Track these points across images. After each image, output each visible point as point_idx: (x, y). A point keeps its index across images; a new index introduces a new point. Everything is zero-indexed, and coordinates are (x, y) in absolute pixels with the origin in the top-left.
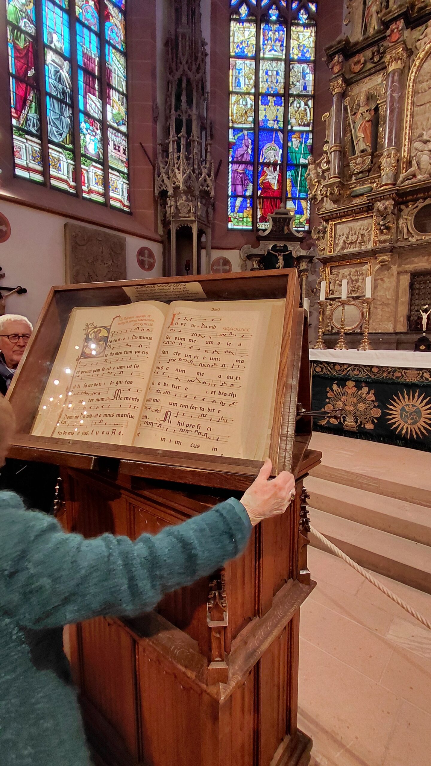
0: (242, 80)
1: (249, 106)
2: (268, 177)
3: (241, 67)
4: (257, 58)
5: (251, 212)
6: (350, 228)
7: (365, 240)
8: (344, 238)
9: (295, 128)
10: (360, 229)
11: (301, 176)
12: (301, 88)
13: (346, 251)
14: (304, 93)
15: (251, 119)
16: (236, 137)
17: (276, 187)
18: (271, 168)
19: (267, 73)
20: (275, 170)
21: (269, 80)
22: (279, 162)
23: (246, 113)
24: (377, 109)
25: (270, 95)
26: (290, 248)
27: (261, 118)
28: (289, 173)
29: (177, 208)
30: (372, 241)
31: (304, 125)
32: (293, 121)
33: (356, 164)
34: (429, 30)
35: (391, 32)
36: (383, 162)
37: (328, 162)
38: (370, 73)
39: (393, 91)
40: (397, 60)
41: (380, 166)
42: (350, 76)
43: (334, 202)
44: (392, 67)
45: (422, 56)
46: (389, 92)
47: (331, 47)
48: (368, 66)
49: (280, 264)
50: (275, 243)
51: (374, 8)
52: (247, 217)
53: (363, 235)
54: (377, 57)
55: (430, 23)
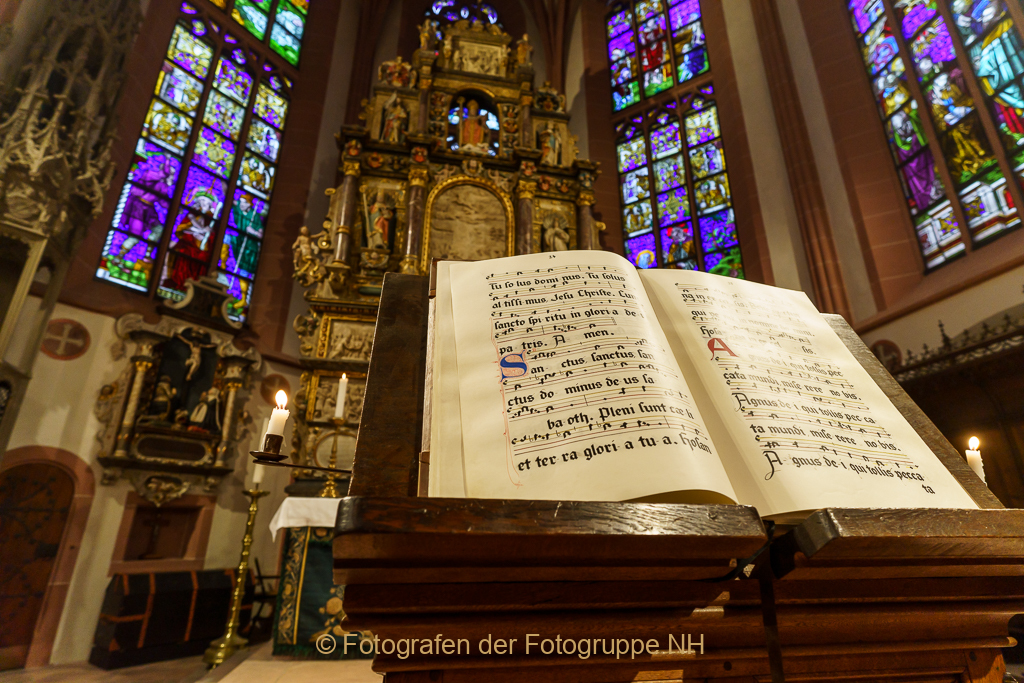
0: (177, 94)
1: (182, 128)
2: (193, 229)
3: (180, 78)
4: (206, 83)
5: (150, 266)
6: (353, 331)
8: (344, 340)
11: (246, 248)
15: (181, 144)
16: (150, 154)
17: (203, 247)
18: (201, 219)
19: (217, 107)
20: (207, 224)
21: (220, 116)
22: (215, 217)
23: (175, 133)
24: (394, 211)
25: (218, 133)
26: (216, 340)
27: (198, 151)
28: (227, 237)
32: (246, 178)
33: (370, 258)
34: (446, 171)
35: (416, 153)
36: (405, 267)
37: (329, 242)
38: (389, 176)
39: (417, 203)
40: (421, 178)
41: (398, 269)
42: (366, 167)
43: (336, 291)
44: (416, 183)
45: (439, 188)
46: (412, 203)
47: (349, 129)
48: (387, 168)
49: (194, 361)
50: (189, 325)
51: (396, 124)
52: (141, 271)
53: (370, 343)
54: (396, 166)
55: (447, 166)
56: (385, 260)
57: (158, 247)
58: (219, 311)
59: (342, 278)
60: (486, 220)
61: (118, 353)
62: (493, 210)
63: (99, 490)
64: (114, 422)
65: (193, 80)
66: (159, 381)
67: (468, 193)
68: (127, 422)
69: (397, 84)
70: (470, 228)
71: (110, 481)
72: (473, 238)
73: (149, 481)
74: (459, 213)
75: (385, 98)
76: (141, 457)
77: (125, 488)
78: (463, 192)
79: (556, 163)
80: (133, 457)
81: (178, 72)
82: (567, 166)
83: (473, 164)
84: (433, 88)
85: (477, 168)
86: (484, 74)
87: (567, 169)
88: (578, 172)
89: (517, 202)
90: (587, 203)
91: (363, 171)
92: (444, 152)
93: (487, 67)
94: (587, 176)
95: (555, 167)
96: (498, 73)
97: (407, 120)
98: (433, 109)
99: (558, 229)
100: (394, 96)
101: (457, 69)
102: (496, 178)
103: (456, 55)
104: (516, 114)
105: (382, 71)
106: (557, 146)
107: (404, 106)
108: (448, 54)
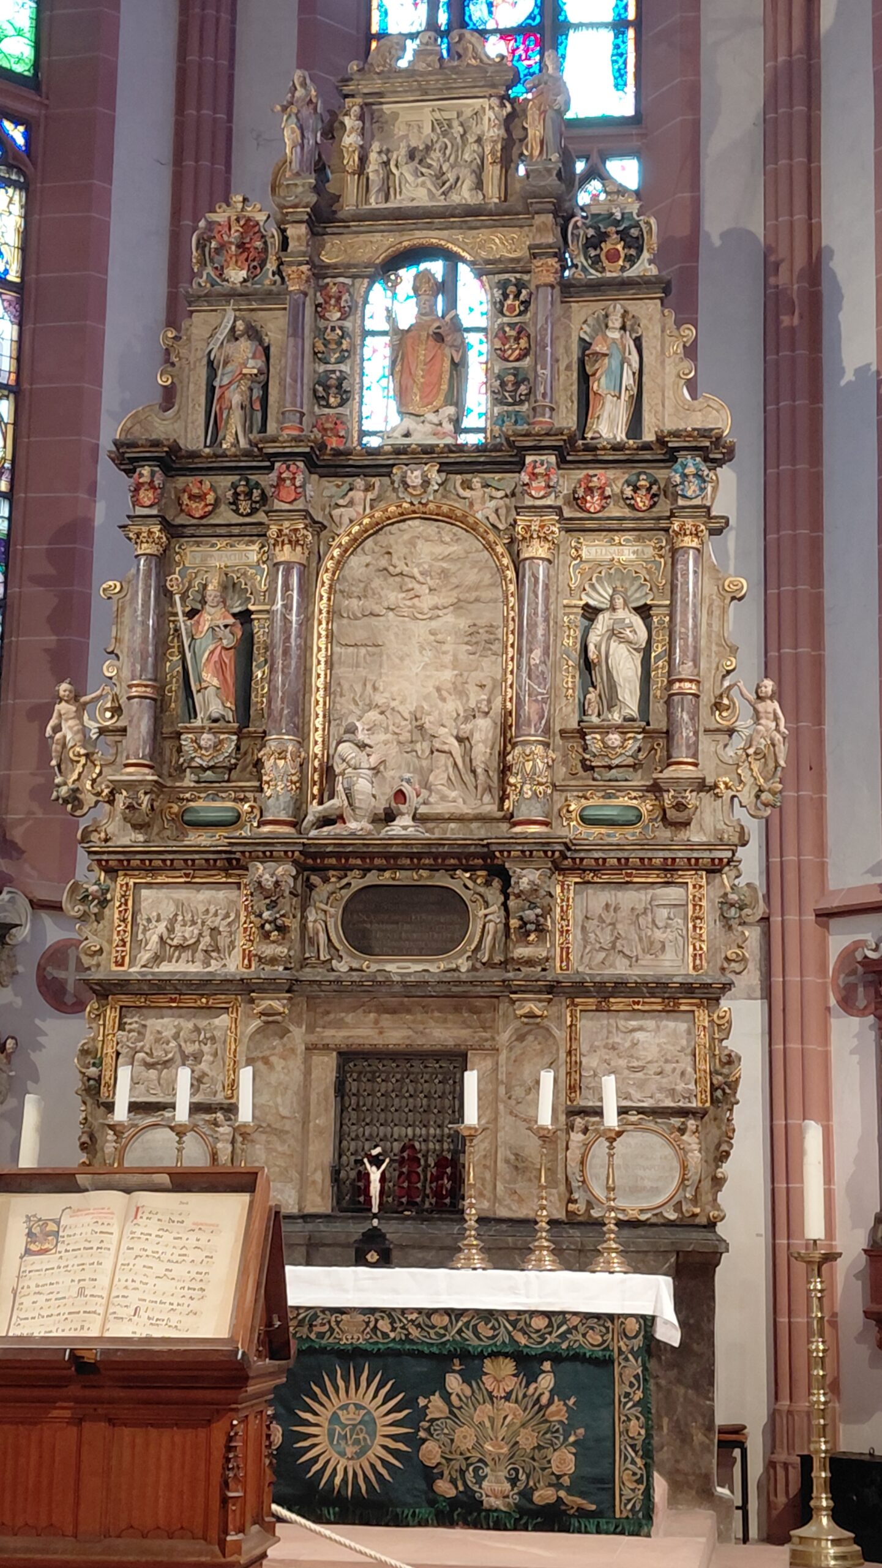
6: (180, 905)
7: (221, 944)
8: (162, 928)
10: (207, 911)
24: (245, 617)
30: (237, 952)
33: (201, 747)
35: (281, 480)
36: (268, 764)
37: (117, 711)
38: (231, 533)
39: (287, 607)
40: (294, 543)
41: (258, 764)
42: (181, 520)
43: (136, 827)
44: (285, 554)
45: (345, 540)
46: (279, 605)
47: (132, 445)
48: (225, 515)
51: (236, 398)
53: (214, 930)
54: (244, 506)
55: (359, 482)
56: (229, 747)
62: (472, 576)
67: (412, 543)
69: (237, 275)
72: (429, 653)
74: (393, 597)
75: (213, 318)
79: (621, 436)
82: (649, 436)
83: (415, 477)
84: (319, 272)
85: (426, 483)
86: (442, 203)
87: (647, 447)
88: (671, 457)
89: (518, 564)
90: (689, 542)
91: (173, 531)
92: (348, 453)
93: (451, 176)
94: (691, 470)
95: (617, 448)
96: (479, 185)
97: (265, 372)
98: (320, 333)
99: (621, 613)
100: (230, 315)
101: (375, 202)
102: (476, 494)
103: (373, 156)
104: (526, 303)
105: (201, 246)
106: (628, 380)
107: (254, 333)
108: (351, 161)
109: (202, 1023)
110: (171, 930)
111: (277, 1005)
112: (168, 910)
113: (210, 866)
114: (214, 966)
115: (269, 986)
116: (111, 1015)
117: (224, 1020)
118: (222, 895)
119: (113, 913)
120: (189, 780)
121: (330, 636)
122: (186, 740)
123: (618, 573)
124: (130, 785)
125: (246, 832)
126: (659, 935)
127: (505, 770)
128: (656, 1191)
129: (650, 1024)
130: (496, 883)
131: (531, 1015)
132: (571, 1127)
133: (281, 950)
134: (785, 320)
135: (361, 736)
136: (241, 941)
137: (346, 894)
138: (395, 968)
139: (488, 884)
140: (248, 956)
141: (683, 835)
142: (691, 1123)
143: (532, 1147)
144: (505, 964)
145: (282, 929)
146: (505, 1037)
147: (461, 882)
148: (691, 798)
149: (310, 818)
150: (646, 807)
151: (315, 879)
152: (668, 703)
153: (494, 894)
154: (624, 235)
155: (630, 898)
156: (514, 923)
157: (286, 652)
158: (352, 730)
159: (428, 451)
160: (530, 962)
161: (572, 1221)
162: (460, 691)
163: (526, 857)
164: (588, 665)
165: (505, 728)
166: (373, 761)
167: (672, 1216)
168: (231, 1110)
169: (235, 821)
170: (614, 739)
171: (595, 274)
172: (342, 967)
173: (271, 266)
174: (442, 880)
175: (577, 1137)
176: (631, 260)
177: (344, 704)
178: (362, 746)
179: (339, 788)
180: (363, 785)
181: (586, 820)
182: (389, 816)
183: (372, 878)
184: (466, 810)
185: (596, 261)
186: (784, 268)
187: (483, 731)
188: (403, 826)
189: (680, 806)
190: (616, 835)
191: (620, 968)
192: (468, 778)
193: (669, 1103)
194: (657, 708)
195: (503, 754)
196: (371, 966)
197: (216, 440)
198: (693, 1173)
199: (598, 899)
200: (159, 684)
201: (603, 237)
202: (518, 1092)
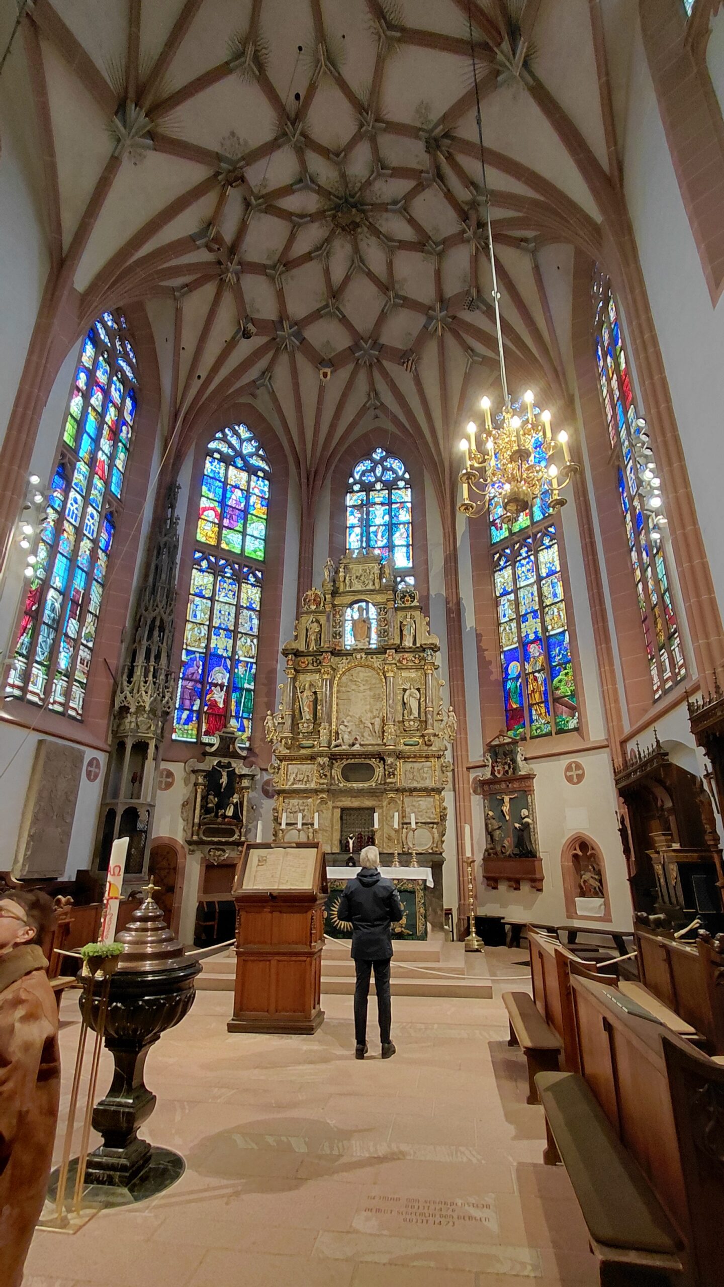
0: (198, 614)
1: (203, 634)
2: (215, 696)
3: (198, 603)
4: (212, 599)
5: (197, 725)
6: (298, 769)
7: (310, 779)
8: (294, 775)
9: (242, 659)
10: (306, 771)
11: (245, 698)
12: (249, 629)
13: (295, 786)
14: (250, 632)
15: (203, 645)
16: (189, 658)
17: (221, 706)
18: (218, 688)
19: (220, 612)
20: (222, 690)
21: (222, 617)
22: (226, 684)
23: (200, 639)
24: (315, 693)
25: (222, 629)
26: (234, 765)
27: (212, 645)
28: (234, 695)
29: (137, 724)
30: (314, 782)
31: (250, 657)
32: (240, 653)
33: (304, 727)
34: (344, 661)
35: (324, 658)
36: (321, 731)
37: (282, 718)
38: (311, 671)
39: (326, 690)
40: (328, 674)
41: (319, 731)
42: (299, 668)
43: (287, 749)
44: (325, 677)
45: (341, 672)
46: (324, 690)
47: (287, 650)
48: (310, 667)
49: (224, 780)
50: (220, 759)
51: (313, 638)
52: (192, 730)
53: (308, 776)
54: (315, 664)
55: (345, 658)
56: (311, 727)
57: (199, 712)
58: (234, 747)
59: (290, 741)
60: (370, 689)
61: (186, 781)
62: (374, 681)
63: (188, 857)
64: (190, 821)
65: (205, 601)
66: (208, 794)
67: (358, 673)
68: (197, 821)
69: (313, 607)
70: (360, 695)
71: (192, 852)
72: (363, 701)
73: (210, 851)
74: (354, 687)
75: (307, 618)
76: (205, 838)
77: (198, 855)
78: (354, 672)
79: (411, 645)
80: (201, 839)
81: (197, 599)
82: (418, 645)
83: (359, 656)
84: (334, 606)
85: (362, 658)
86: (364, 589)
87: (418, 648)
88: (424, 650)
89: (385, 678)
90: (429, 671)
91: (297, 671)
92: (342, 650)
93: (367, 582)
94: (429, 653)
95: (410, 648)
96: (374, 584)
97: (320, 631)
98: (334, 621)
99: (413, 690)
100: (312, 617)
101: (348, 589)
102: (375, 660)
103: (347, 578)
104: (386, 613)
105: (304, 601)
106: (412, 631)
107: (318, 621)
108: (342, 579)
109: (305, 801)
110: (296, 776)
111: (324, 796)
112: (296, 771)
113: (307, 759)
114: (308, 786)
115: (322, 791)
116: (281, 799)
117: (310, 800)
118: (310, 766)
119: (282, 771)
120: (301, 736)
121: (337, 697)
122: (300, 725)
123: (412, 680)
124: (286, 738)
125: (316, 749)
126: (425, 775)
127: (383, 732)
128: (426, 845)
129: (423, 799)
130: (382, 762)
131: (392, 797)
132: (403, 828)
133: (325, 781)
134: (452, 615)
135: (346, 724)
136: (315, 779)
137: (342, 765)
138: (355, 785)
139: (380, 762)
140: (316, 783)
141: (430, 748)
142: (435, 826)
143: (393, 834)
144: (384, 784)
145: (326, 775)
146: (385, 804)
147: (372, 762)
148: (432, 738)
149: (332, 746)
150: (420, 741)
151: (334, 762)
152: (426, 713)
153: (381, 764)
154: (410, 596)
155: (416, 765)
156: (387, 773)
157: (326, 701)
158: (343, 722)
159: (362, 649)
160: (391, 783)
161: (404, 853)
162: (372, 712)
163: (389, 755)
164: (404, 704)
165: (383, 721)
166: (349, 730)
167: (431, 851)
168: (312, 824)
169: (313, 746)
170: (412, 723)
171: (403, 605)
172: (341, 785)
173: (322, 605)
174: (367, 761)
175: (405, 830)
176: (412, 602)
177: (341, 715)
178: (346, 726)
179: (340, 737)
180: (346, 736)
181: (406, 745)
182: (353, 745)
183: (349, 761)
184: (374, 743)
185: (403, 602)
186: (451, 603)
187: (378, 722)
188: (357, 747)
189: (429, 741)
190: (413, 748)
191: (415, 785)
192: (374, 734)
193: (429, 821)
194: (423, 715)
195: (383, 727)
196: (349, 785)
197: (308, 648)
198: (436, 840)
199: (409, 766)
200: (293, 711)
201: (405, 596)
202: (389, 818)
